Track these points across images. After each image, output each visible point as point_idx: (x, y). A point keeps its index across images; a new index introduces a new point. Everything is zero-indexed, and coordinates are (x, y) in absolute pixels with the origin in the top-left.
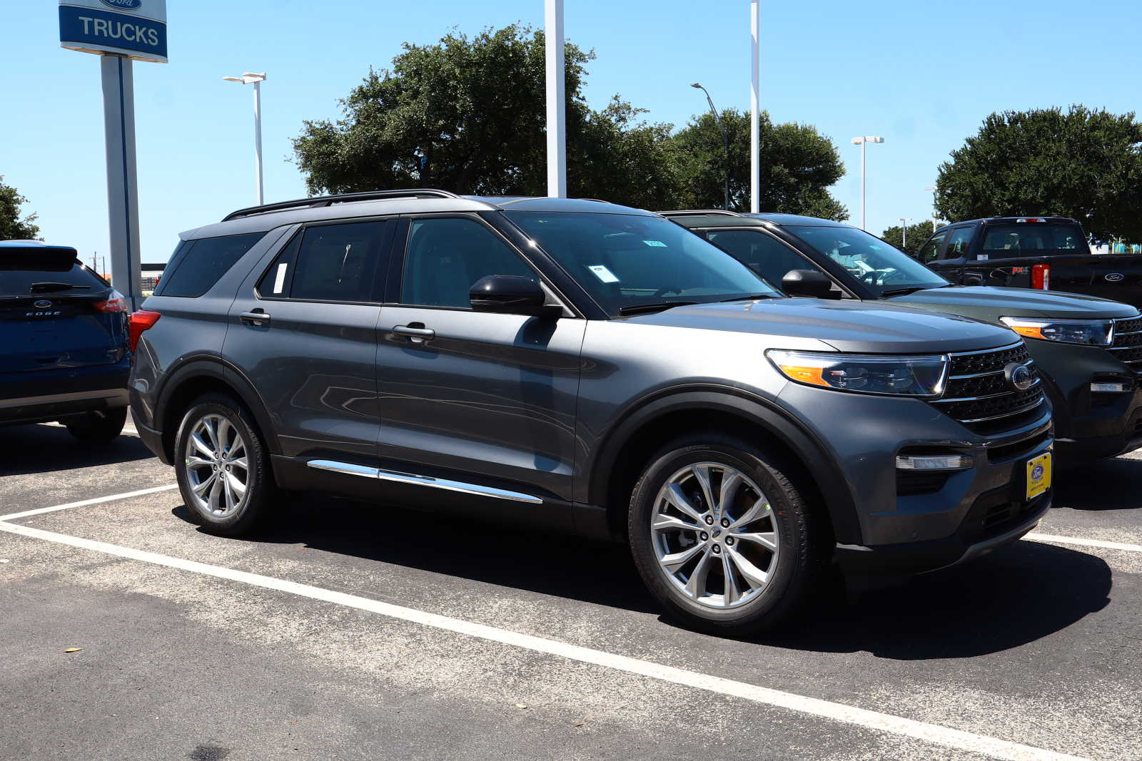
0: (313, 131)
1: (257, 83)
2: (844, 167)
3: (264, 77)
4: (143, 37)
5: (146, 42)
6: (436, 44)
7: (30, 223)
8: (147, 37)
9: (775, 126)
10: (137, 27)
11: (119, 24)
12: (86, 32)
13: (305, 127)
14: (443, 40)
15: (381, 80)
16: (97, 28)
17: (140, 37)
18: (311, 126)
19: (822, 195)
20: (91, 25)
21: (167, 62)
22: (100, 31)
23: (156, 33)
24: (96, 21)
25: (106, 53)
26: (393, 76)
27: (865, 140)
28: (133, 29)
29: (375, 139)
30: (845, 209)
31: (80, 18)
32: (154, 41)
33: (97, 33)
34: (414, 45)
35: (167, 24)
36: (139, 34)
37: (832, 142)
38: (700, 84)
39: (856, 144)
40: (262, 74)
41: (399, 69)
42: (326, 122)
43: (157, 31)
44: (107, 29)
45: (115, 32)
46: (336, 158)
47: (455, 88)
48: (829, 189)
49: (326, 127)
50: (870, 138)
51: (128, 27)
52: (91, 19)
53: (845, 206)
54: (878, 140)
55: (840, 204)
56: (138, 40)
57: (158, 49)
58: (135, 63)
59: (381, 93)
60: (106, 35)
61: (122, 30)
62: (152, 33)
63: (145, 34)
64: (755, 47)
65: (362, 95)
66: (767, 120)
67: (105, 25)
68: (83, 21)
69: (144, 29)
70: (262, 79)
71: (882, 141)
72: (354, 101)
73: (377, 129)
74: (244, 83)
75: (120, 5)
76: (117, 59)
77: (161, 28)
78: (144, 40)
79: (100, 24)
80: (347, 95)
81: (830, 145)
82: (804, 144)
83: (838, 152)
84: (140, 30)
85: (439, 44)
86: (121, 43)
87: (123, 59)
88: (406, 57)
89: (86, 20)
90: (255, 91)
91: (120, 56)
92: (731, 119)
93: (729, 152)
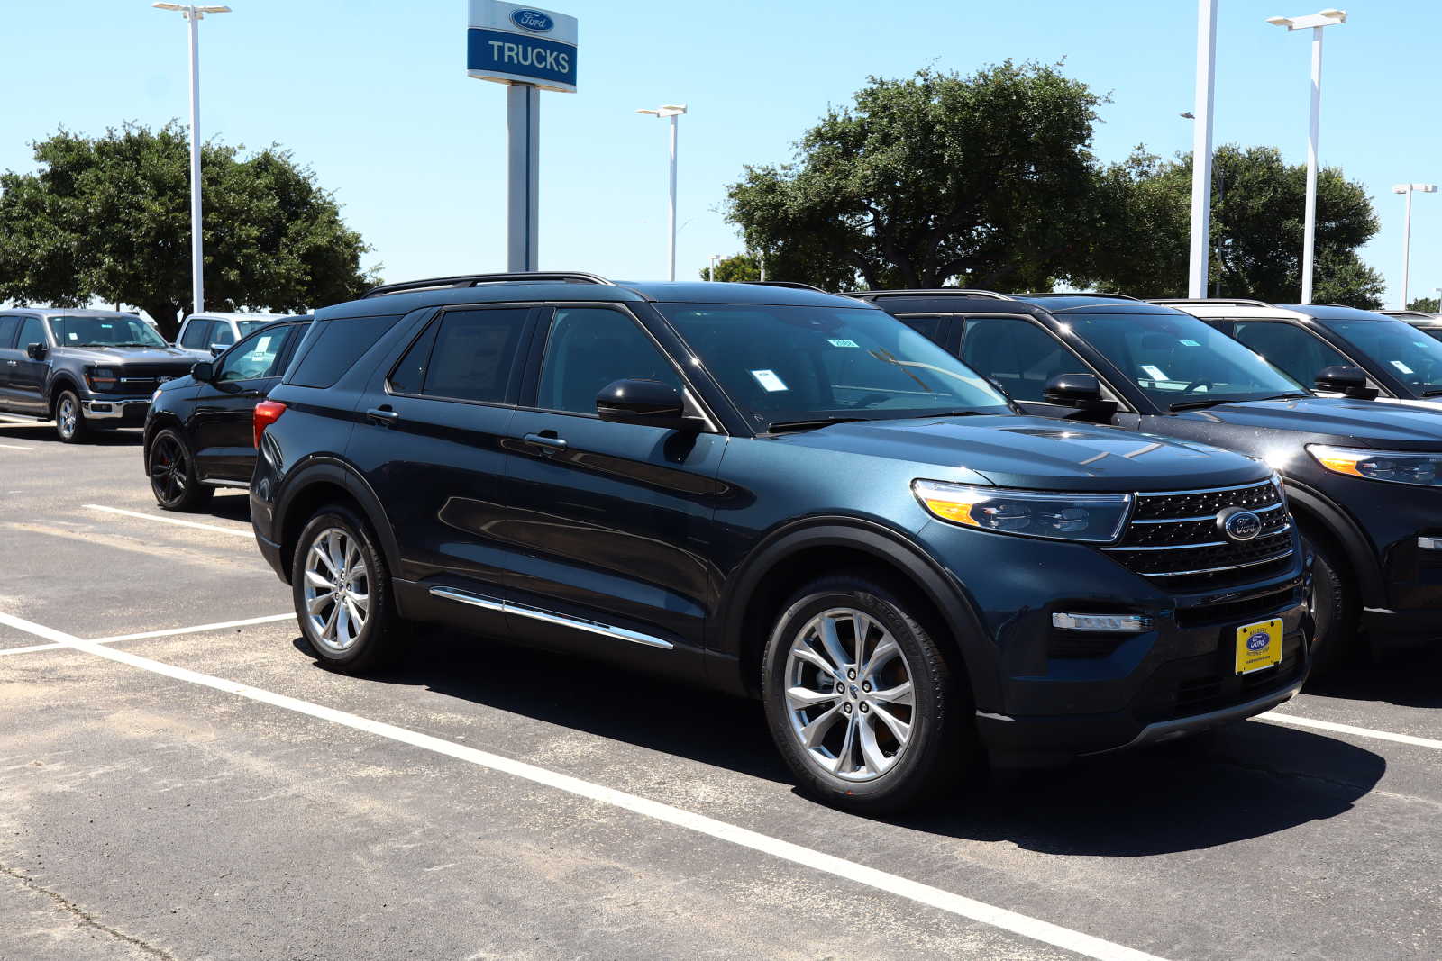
0: (754, 178)
1: (674, 117)
2: (1379, 221)
3: (685, 111)
4: (553, 62)
5: (556, 69)
6: (910, 78)
7: (374, 274)
8: (558, 63)
9: (1288, 167)
10: (548, 52)
11: (529, 48)
12: (496, 59)
13: (744, 172)
14: (919, 73)
15: (840, 119)
16: (507, 53)
17: (551, 63)
18: (752, 171)
19: (1350, 258)
20: (501, 49)
21: (575, 91)
22: (510, 57)
23: (567, 59)
24: (507, 45)
25: (513, 83)
26: (854, 115)
27: (1412, 189)
28: (544, 54)
29: (837, 190)
30: (1381, 278)
31: (491, 43)
32: (564, 68)
33: (506, 60)
34: (881, 79)
35: (578, 47)
36: (550, 59)
37: (1364, 189)
38: (1192, 114)
39: (1399, 193)
40: (683, 107)
41: (862, 106)
42: (770, 167)
43: (568, 56)
44: (517, 54)
45: (525, 59)
46: (786, 211)
47: (942, 135)
48: (1358, 251)
49: (769, 173)
50: (1419, 186)
51: (539, 52)
52: (501, 44)
53: (1381, 274)
54: (1430, 189)
55: (1374, 272)
56: (548, 67)
57: (566, 77)
58: (542, 93)
59: (843, 136)
60: (516, 62)
61: (532, 55)
62: (563, 58)
63: (556, 59)
64: (1316, 94)
65: (819, 135)
66: (1278, 160)
67: (516, 51)
68: (493, 46)
69: (555, 54)
70: (682, 112)
71: (1435, 189)
72: (808, 143)
73: (840, 179)
74: (658, 116)
75: (532, 27)
76: (524, 89)
77: (571, 52)
78: (555, 66)
79: (511, 49)
80: (800, 137)
81: (1363, 193)
82: (1327, 192)
83: (1372, 204)
84: (551, 55)
85: (912, 78)
86: (532, 71)
87: (532, 90)
88: (872, 93)
89: (496, 44)
90: (673, 126)
91: (529, 86)
92: (1230, 158)
93: (1227, 202)
